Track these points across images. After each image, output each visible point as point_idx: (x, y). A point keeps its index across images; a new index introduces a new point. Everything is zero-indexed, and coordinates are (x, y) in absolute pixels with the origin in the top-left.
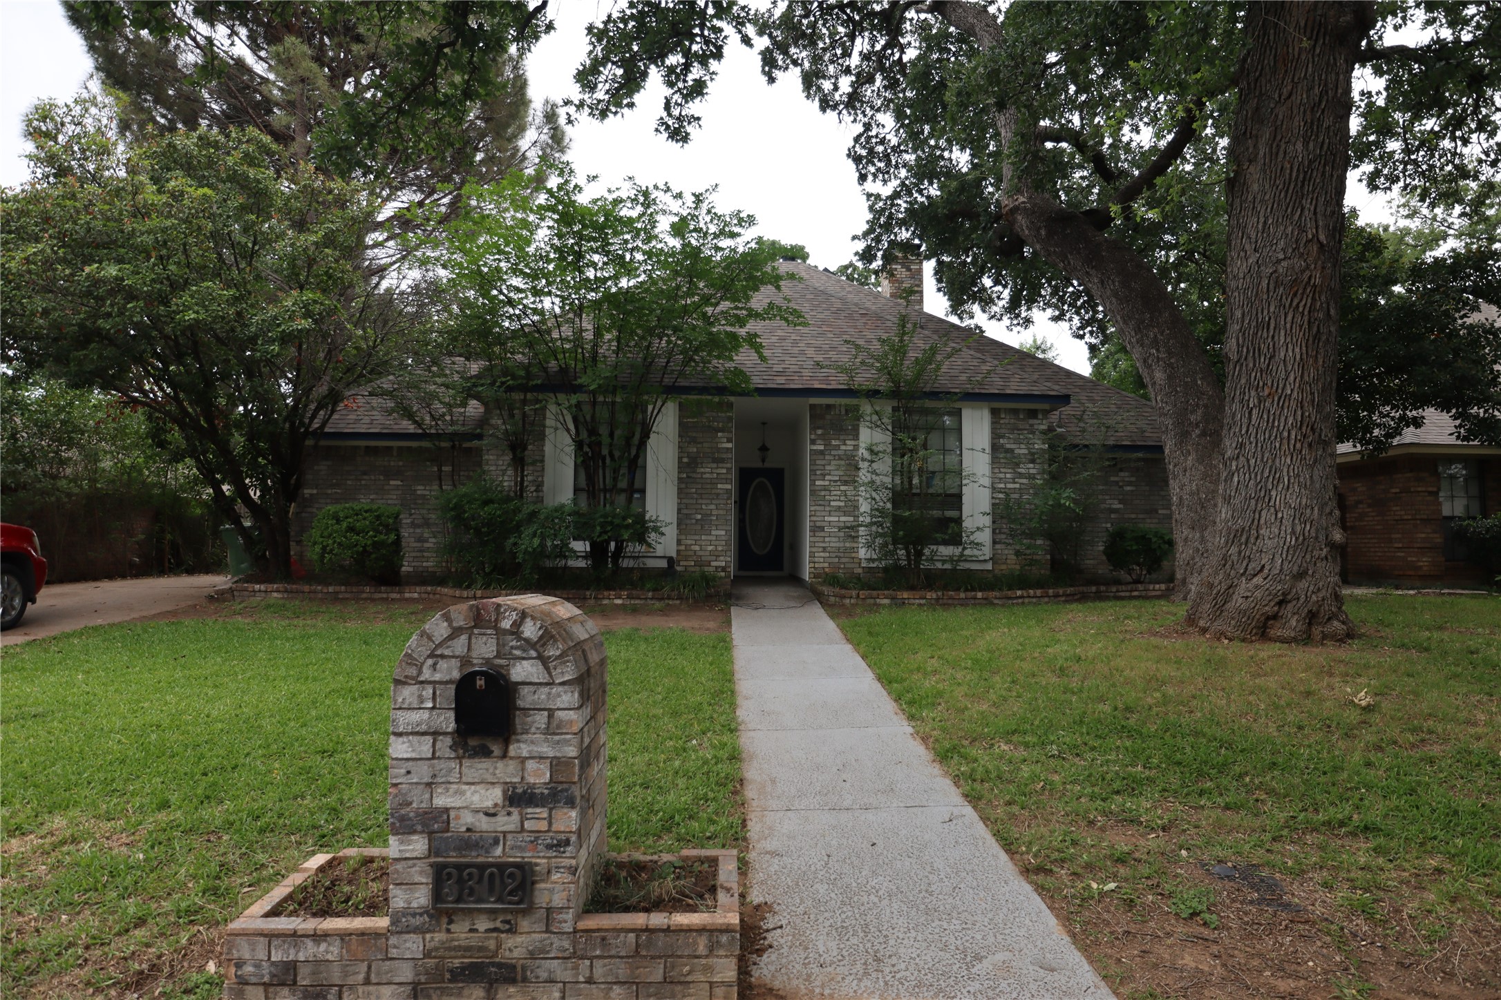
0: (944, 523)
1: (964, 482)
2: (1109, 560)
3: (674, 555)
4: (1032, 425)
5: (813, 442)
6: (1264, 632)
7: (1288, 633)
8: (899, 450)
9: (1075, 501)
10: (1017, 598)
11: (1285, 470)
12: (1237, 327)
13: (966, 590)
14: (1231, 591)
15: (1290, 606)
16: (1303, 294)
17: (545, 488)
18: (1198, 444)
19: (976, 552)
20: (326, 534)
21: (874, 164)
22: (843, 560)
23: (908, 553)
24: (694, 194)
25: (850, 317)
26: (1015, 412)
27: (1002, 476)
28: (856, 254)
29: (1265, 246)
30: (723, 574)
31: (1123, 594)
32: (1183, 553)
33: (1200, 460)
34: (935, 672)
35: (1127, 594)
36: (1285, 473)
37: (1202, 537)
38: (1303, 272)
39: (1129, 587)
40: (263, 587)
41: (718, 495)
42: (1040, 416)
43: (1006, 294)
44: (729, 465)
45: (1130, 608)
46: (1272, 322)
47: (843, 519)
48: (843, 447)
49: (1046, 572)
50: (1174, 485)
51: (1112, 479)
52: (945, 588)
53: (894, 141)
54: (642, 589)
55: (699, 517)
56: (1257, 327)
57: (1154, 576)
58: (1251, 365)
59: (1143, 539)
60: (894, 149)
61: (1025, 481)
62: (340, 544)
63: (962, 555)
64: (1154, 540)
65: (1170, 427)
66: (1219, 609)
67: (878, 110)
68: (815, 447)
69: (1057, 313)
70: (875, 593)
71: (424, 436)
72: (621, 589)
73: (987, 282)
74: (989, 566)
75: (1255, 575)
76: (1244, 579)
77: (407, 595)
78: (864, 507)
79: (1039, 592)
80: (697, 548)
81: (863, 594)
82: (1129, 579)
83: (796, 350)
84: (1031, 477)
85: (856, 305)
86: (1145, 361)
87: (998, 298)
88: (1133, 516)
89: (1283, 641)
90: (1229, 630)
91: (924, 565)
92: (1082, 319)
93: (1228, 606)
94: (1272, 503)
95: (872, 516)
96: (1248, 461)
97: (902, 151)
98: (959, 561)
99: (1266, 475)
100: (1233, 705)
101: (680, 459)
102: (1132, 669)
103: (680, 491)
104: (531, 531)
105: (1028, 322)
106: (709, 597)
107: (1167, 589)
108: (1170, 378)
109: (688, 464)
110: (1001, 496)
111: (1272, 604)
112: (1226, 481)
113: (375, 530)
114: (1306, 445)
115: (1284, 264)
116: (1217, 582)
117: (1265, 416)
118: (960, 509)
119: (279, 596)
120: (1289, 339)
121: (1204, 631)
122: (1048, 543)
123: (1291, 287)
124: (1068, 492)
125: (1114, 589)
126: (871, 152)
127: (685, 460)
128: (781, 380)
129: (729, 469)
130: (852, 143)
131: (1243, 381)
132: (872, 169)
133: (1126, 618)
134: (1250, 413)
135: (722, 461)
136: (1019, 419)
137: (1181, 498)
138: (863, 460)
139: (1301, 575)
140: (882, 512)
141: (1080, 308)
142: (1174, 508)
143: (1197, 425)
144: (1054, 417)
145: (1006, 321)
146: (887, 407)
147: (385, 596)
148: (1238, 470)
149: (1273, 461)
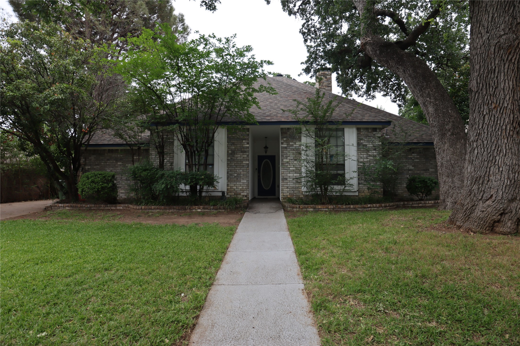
0: (335, 176)
1: (346, 158)
2: (408, 191)
3: (226, 190)
4: (374, 135)
5: (282, 143)
6: (492, 229)
7: (506, 230)
8: (317, 145)
9: (393, 166)
10: (368, 208)
11: (504, 146)
12: (476, 74)
13: (346, 204)
14: (474, 208)
15: (507, 216)
16: (514, 53)
17: (174, 164)
18: (450, 139)
19: (351, 188)
20: (83, 184)
21: (310, 36)
22: (295, 192)
23: (321, 189)
24: (225, 38)
25: (300, 94)
26: (367, 129)
27: (362, 156)
28: (303, 70)
29: (493, 29)
30: (246, 198)
31: (415, 205)
32: (443, 188)
33: (451, 146)
34: (324, 248)
35: (417, 205)
36: (504, 148)
37: (453, 181)
38: (514, 40)
39: (418, 202)
40: (62, 205)
41: (243, 166)
42: (378, 131)
43: (365, 86)
44: (248, 154)
45: (419, 213)
46: (497, 68)
47: (295, 175)
48: (295, 145)
49: (381, 196)
50: (439, 158)
51: (409, 157)
52: (337, 204)
53: (318, 26)
54: (209, 205)
55: (236, 175)
56: (488, 73)
57: (428, 197)
58: (485, 93)
59: (424, 182)
60: (318, 29)
61: (372, 158)
62: (88, 188)
63: (344, 189)
64: (428, 182)
65: (436, 132)
66: (467, 217)
67: (312, 15)
68: (283, 146)
69: (385, 93)
70: (306, 206)
71: (127, 145)
72: (201, 205)
73: (357, 81)
74: (357, 194)
75: (487, 200)
76: (481, 202)
77: (118, 208)
78: (303, 170)
79: (378, 205)
80: (235, 188)
81: (302, 206)
82: (417, 198)
83: (276, 107)
84: (375, 156)
85: (302, 89)
86: (424, 104)
87: (362, 88)
88: (418, 172)
89: (504, 234)
90: (474, 228)
91: (329, 193)
92: (395, 95)
93: (472, 215)
94: (496, 163)
95: (307, 174)
96: (483, 142)
97: (321, 30)
98: (343, 192)
99: (493, 148)
100: (486, 276)
101: (228, 151)
102: (424, 250)
103: (228, 164)
104: (162, 182)
105: (374, 97)
106: (236, 208)
107: (435, 203)
108: (436, 110)
109: (231, 154)
110: (361, 164)
111: (497, 214)
112: (470, 153)
113: (102, 182)
114: (515, 133)
115: (504, 37)
116: (466, 203)
117: (493, 119)
118: (344, 170)
119: (69, 208)
120: (506, 78)
121: (459, 227)
122: (382, 184)
123: (508, 49)
124: (390, 162)
125: (411, 203)
126: (309, 30)
127: (230, 152)
128: (268, 118)
129: (248, 155)
130: (301, 27)
131: (480, 101)
132: (309, 37)
133: (418, 219)
134: (484, 118)
135: (245, 152)
136: (369, 132)
137: (442, 163)
138: (303, 150)
139: (513, 200)
140: (311, 172)
141: (395, 90)
142: (438, 168)
143: (449, 131)
144: (384, 131)
145: (365, 97)
146: (313, 128)
147: (109, 208)
148: (477, 147)
149: (497, 142)
